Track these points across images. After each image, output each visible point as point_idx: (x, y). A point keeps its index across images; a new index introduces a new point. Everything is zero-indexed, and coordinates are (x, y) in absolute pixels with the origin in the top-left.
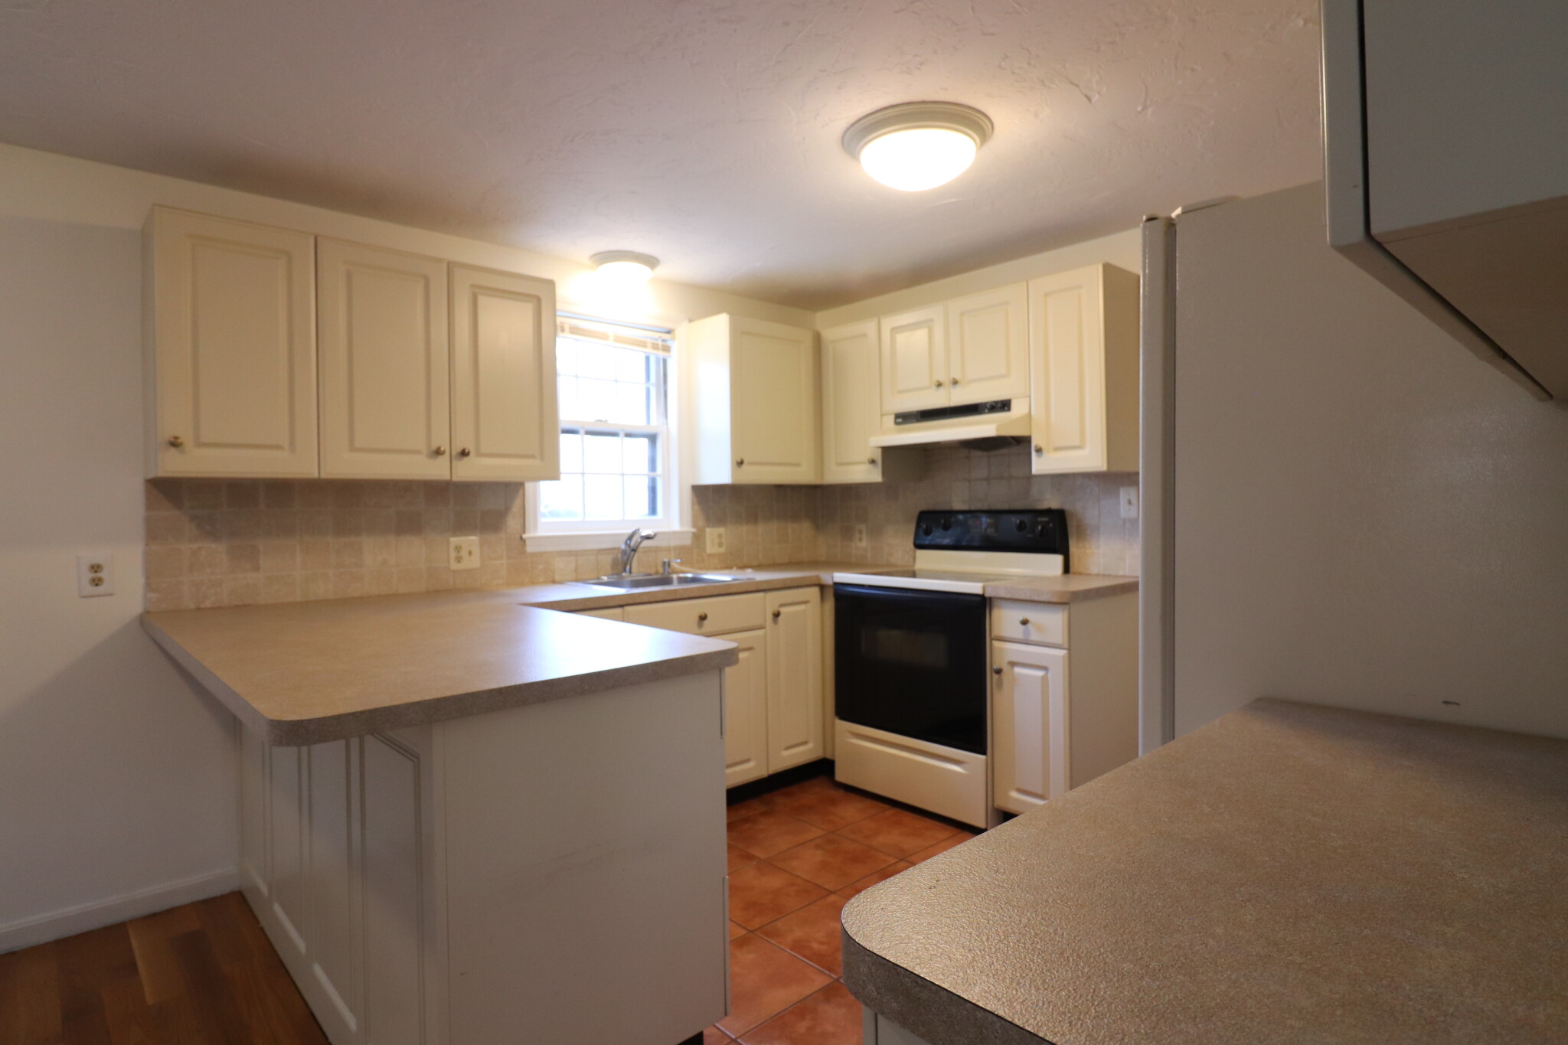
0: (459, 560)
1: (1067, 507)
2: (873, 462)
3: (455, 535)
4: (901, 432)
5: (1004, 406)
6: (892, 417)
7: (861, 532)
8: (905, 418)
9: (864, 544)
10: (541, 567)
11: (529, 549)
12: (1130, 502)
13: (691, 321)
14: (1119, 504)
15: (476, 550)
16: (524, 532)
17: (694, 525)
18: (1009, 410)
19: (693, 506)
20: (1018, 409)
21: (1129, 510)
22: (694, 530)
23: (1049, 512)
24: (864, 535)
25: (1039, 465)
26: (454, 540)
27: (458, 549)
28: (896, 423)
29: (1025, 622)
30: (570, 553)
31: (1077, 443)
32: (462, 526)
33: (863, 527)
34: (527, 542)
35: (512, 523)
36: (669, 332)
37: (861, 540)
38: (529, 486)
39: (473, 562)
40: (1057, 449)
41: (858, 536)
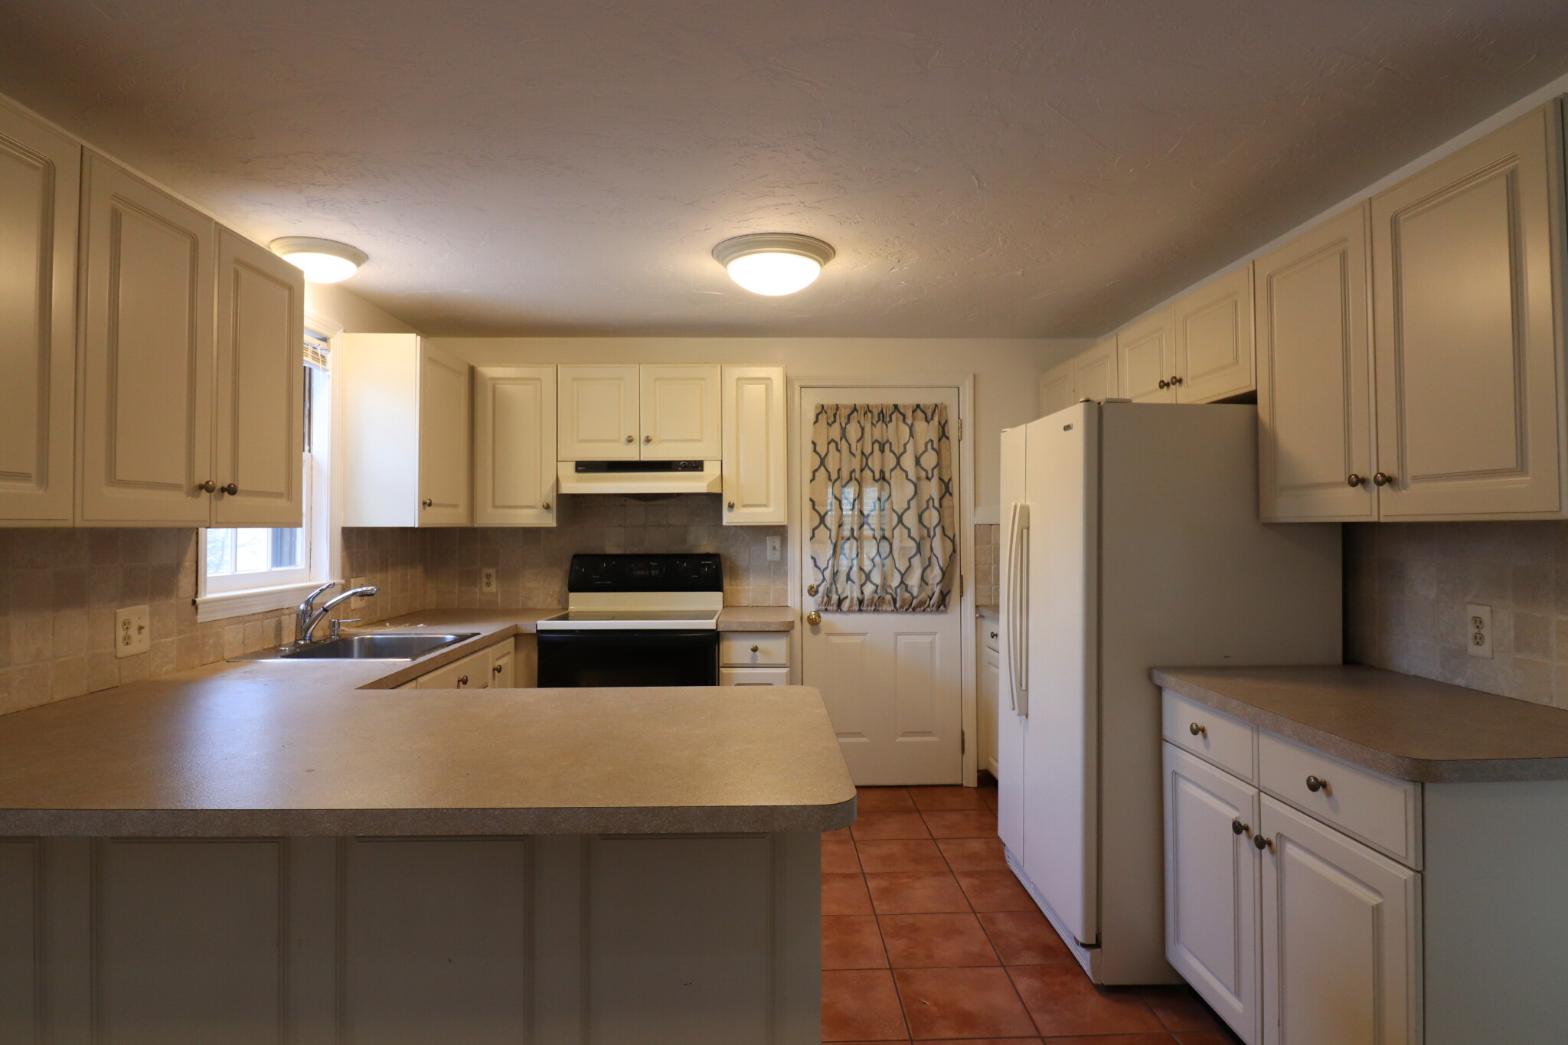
0: (127, 641)
1: (721, 552)
2: (547, 507)
3: (123, 606)
4: (578, 480)
5: (696, 466)
6: (573, 465)
7: (488, 576)
8: (585, 467)
9: (493, 588)
10: (211, 641)
11: (201, 618)
12: (774, 548)
13: (345, 331)
14: (766, 549)
15: (146, 622)
16: (196, 597)
17: (343, 577)
18: (702, 470)
19: (342, 552)
20: (711, 470)
21: (774, 554)
22: (343, 581)
25: (729, 519)
26: (124, 613)
27: (126, 625)
28: (577, 471)
29: (755, 650)
30: (239, 620)
31: (764, 502)
32: (133, 591)
33: (492, 571)
34: (200, 607)
35: (185, 582)
36: (325, 340)
37: (488, 585)
38: (202, 530)
39: (140, 643)
40: (745, 506)
41: (485, 580)
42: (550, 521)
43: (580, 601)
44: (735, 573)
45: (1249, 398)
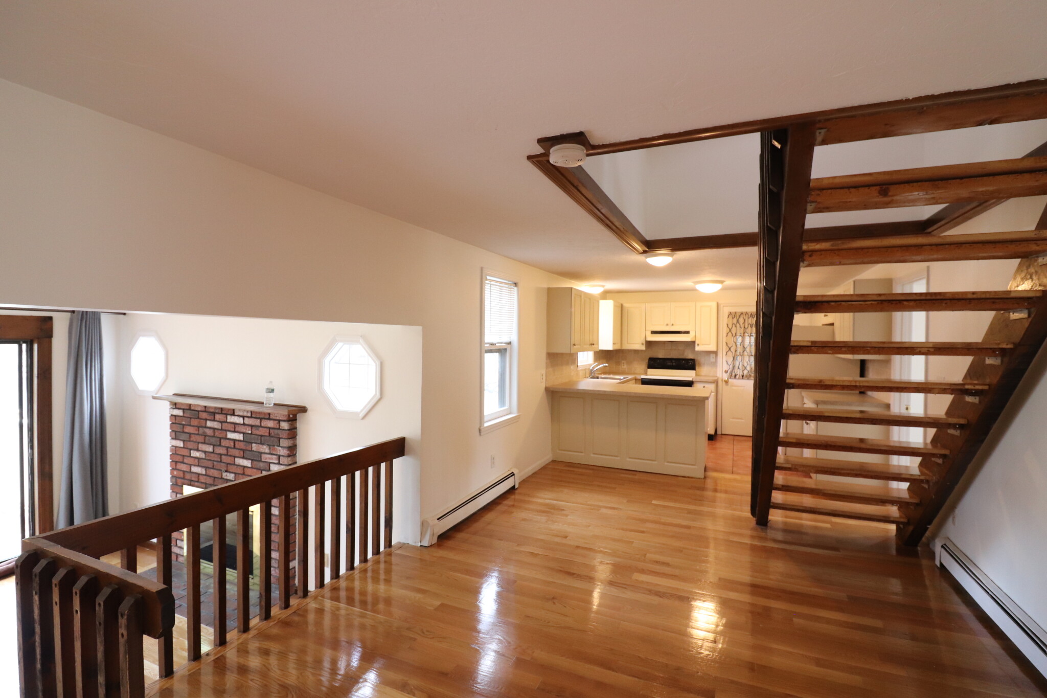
1: (695, 358)
2: (642, 344)
4: (652, 336)
5: (688, 332)
6: (650, 332)
7: (624, 363)
8: (654, 332)
9: (625, 367)
12: (713, 358)
14: (710, 358)
18: (689, 334)
20: (692, 334)
21: (713, 360)
23: (691, 359)
24: (625, 364)
25: (697, 348)
28: (651, 334)
29: (704, 387)
31: (709, 344)
37: (624, 365)
40: (703, 345)
42: (643, 348)
43: (650, 371)
44: (700, 365)
45: (832, 324)
